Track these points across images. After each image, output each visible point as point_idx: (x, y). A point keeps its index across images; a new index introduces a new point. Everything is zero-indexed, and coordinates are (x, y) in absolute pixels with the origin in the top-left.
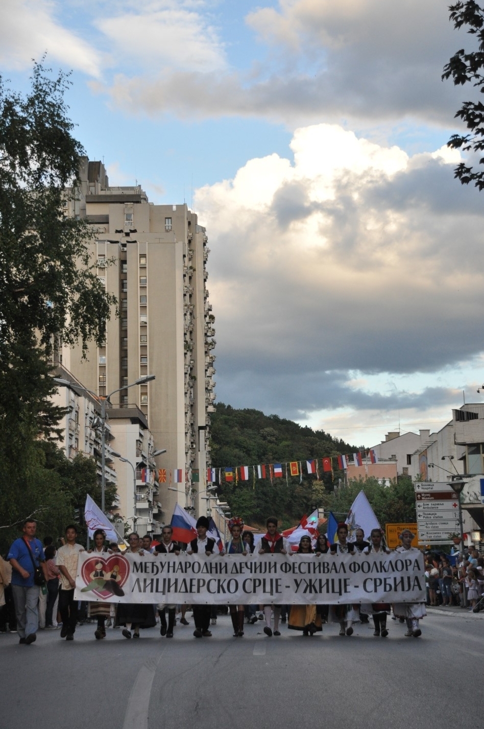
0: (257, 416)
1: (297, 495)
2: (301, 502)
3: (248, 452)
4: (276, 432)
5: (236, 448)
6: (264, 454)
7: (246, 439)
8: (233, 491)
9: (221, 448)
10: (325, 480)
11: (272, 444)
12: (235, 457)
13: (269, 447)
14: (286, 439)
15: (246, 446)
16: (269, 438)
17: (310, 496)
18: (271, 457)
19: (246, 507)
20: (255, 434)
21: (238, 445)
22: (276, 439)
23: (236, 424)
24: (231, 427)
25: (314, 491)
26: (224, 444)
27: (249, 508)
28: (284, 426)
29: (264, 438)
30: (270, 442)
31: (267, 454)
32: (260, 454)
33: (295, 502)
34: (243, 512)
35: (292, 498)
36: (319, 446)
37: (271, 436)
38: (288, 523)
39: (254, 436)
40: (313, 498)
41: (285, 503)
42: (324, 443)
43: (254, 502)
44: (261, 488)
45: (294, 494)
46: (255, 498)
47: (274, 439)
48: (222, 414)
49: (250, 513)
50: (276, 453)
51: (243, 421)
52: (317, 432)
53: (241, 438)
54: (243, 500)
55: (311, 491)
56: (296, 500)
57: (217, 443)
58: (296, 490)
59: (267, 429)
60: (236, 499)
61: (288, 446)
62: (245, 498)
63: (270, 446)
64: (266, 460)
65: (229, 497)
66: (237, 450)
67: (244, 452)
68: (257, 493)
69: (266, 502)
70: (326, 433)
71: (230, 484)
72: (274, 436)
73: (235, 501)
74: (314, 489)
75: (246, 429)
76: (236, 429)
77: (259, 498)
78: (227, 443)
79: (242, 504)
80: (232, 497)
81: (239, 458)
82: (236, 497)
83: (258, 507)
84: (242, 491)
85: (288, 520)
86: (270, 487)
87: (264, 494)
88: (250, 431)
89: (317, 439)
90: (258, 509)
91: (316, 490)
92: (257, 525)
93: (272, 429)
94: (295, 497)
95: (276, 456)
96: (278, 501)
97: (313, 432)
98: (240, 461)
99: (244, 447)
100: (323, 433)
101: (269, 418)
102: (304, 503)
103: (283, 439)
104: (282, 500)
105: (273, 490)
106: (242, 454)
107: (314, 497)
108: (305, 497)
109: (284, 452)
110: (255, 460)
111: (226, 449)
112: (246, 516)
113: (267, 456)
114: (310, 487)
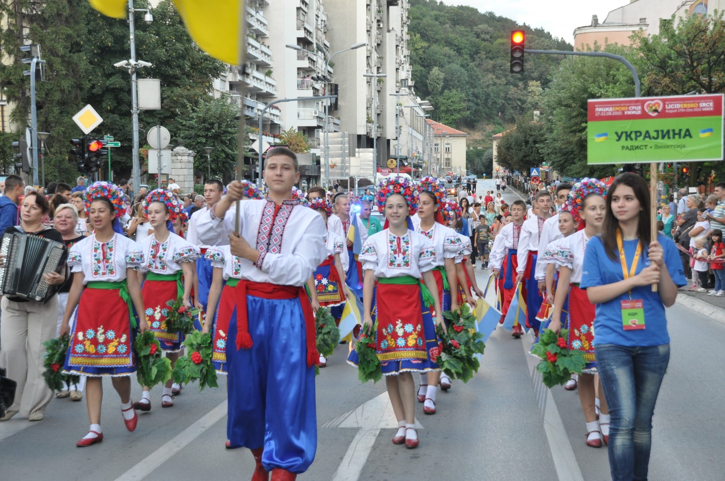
0: (470, 13)
1: (511, 97)
2: (515, 105)
3: (459, 50)
4: (490, 29)
5: (447, 46)
6: (477, 53)
7: (458, 36)
8: (441, 93)
9: (429, 46)
10: (543, 81)
11: (486, 42)
12: (445, 55)
13: (482, 46)
14: (502, 37)
15: (457, 44)
16: (483, 36)
17: (525, 98)
18: (484, 56)
19: (455, 110)
20: (468, 31)
21: (449, 43)
22: (491, 37)
23: (447, 21)
24: (442, 24)
25: (529, 92)
26: (434, 42)
27: (459, 111)
28: (499, 23)
29: (478, 36)
30: (484, 40)
31: (480, 53)
32: (472, 53)
33: (509, 104)
34: (452, 115)
35: (505, 100)
36: (538, 44)
37: (485, 33)
38: (500, 127)
39: (466, 34)
40: (528, 100)
41: (498, 106)
42: (543, 41)
43: (464, 105)
44: (472, 90)
45: (508, 96)
46: (465, 100)
47: (489, 37)
48: (432, 10)
49: (459, 116)
50: (490, 52)
51: (456, 18)
52: (536, 30)
53: (452, 35)
54: (452, 102)
55: (526, 92)
56: (510, 102)
57: (426, 41)
58: (510, 92)
59: (481, 26)
60: (444, 101)
61: (503, 44)
62: (453, 99)
63: (484, 44)
64: (478, 59)
65: (437, 99)
66: (447, 49)
67: (454, 50)
68: (467, 95)
69: (477, 104)
70: (546, 31)
71: (439, 85)
72: (488, 33)
73: (443, 104)
74: (530, 90)
75: (457, 26)
76: (448, 26)
77: (469, 100)
78: (436, 41)
79: (451, 106)
80: (441, 99)
81: (449, 57)
82: (444, 99)
83: (468, 110)
84: (451, 92)
85: (500, 124)
86: (482, 88)
87: (476, 96)
88: (463, 29)
89: (536, 37)
90: (468, 112)
91: (532, 91)
92: (467, 130)
93: (487, 26)
94: (510, 99)
95: (490, 55)
96: (490, 103)
97: (531, 30)
98: (450, 60)
99: (456, 46)
100: (543, 31)
101: (484, 15)
102: (518, 105)
103: (498, 37)
104: (495, 103)
105: (485, 92)
106: (452, 53)
107: (530, 99)
108: (520, 100)
109: (499, 51)
110: (467, 59)
111: (435, 47)
112: (455, 120)
113: (479, 55)
114: (525, 88)
